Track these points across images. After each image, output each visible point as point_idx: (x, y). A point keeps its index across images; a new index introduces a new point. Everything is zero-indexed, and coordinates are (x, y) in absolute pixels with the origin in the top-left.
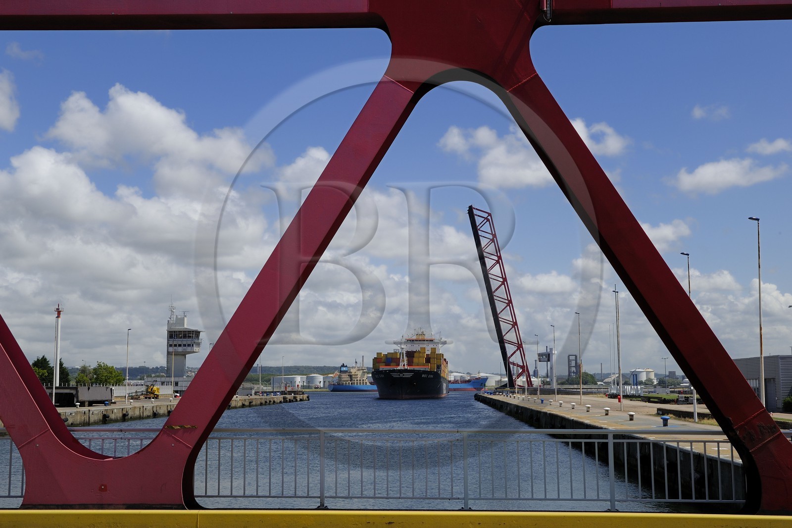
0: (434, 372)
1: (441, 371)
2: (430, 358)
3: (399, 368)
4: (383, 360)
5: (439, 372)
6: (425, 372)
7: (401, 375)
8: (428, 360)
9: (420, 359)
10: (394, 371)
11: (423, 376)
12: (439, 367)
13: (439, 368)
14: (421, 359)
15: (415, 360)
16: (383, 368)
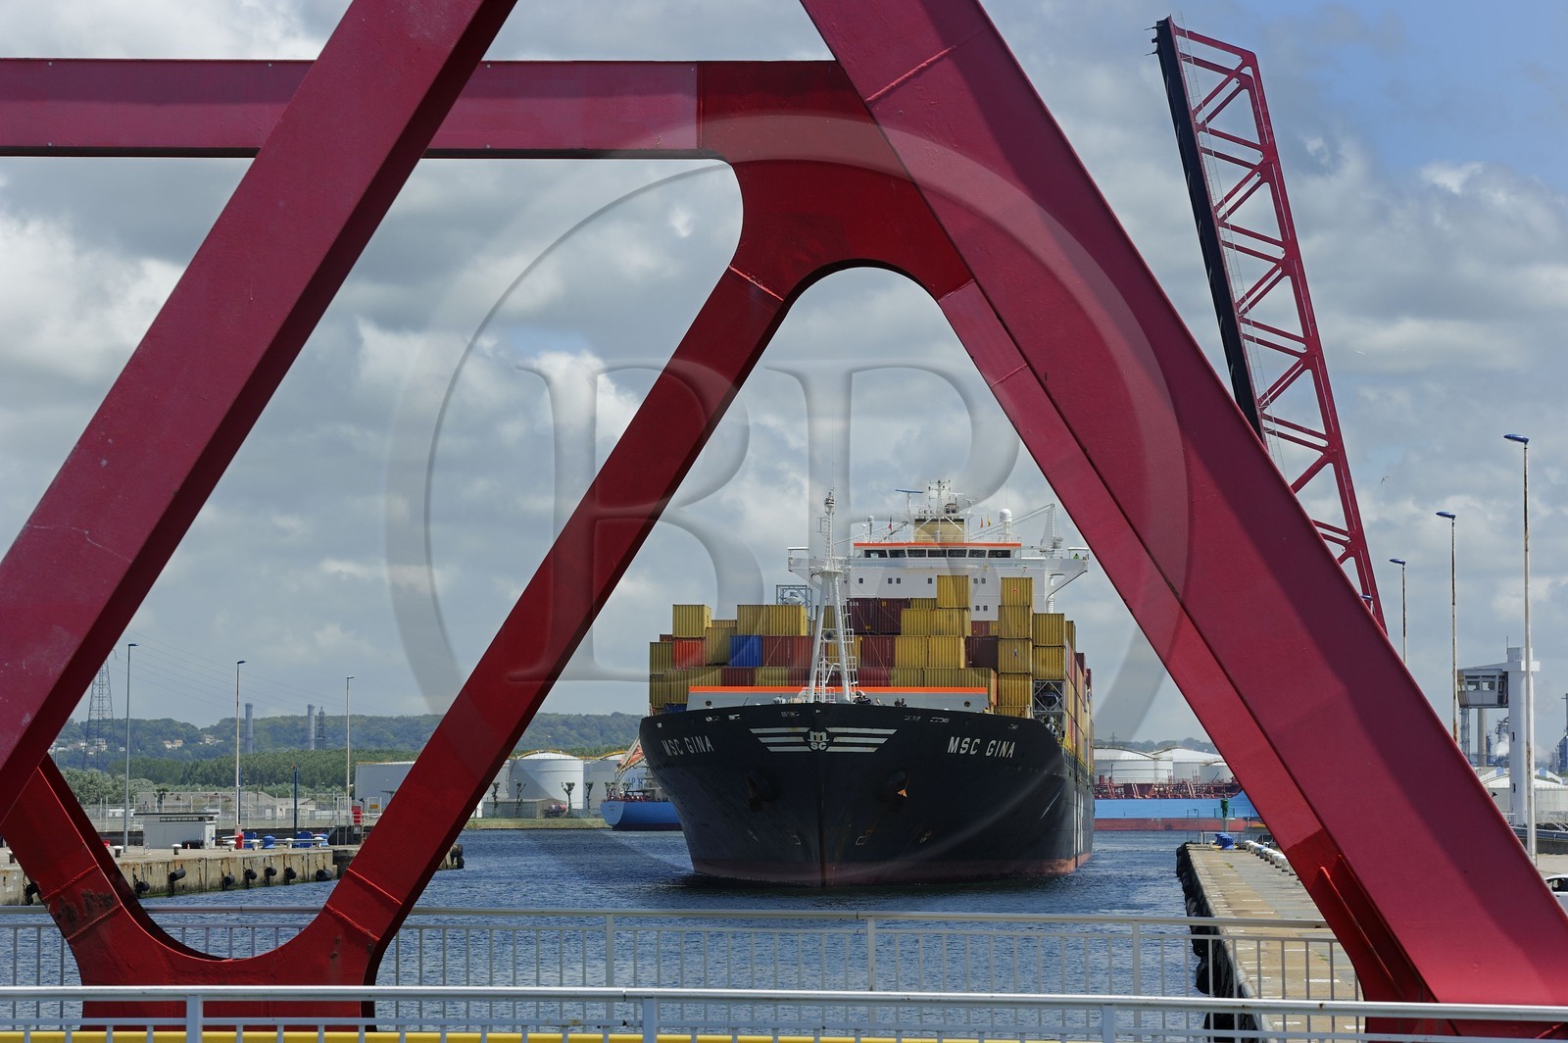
0: (1021, 721)
1: (1060, 718)
2: (996, 639)
3: (806, 695)
4: (711, 648)
5: (1051, 725)
6: (963, 723)
7: (819, 741)
8: (983, 651)
9: (934, 641)
10: (772, 714)
11: (953, 747)
12: (1048, 694)
13: (1050, 702)
14: (939, 646)
15: (906, 649)
16: (707, 695)
